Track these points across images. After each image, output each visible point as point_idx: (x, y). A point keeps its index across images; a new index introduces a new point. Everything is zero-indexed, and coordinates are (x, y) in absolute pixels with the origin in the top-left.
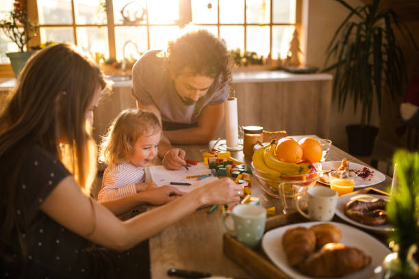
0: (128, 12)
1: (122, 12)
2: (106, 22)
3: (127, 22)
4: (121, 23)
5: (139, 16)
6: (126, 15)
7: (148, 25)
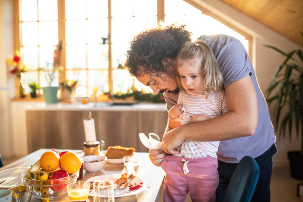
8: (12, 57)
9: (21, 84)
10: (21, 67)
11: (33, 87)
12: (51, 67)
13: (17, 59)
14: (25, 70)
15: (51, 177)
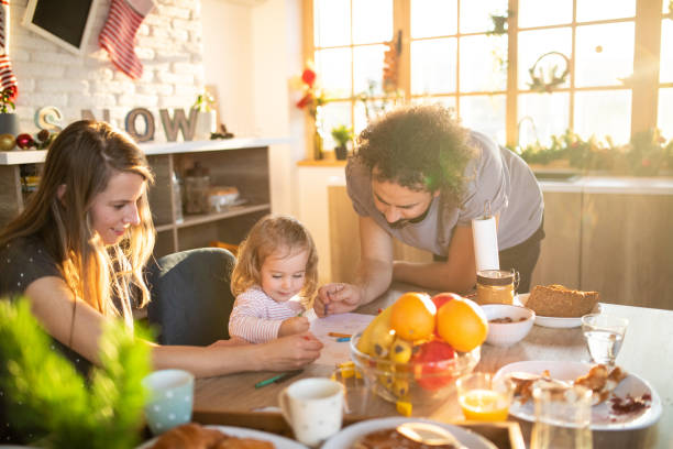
0: (541, 70)
1: (532, 71)
2: (504, 87)
3: (537, 85)
4: (528, 88)
5: (559, 75)
6: (537, 74)
7: (572, 89)
8: (300, 74)
9: (316, 128)
10: (317, 94)
11: (341, 136)
12: (378, 91)
13: (309, 77)
14: (325, 99)
15: (418, 355)
